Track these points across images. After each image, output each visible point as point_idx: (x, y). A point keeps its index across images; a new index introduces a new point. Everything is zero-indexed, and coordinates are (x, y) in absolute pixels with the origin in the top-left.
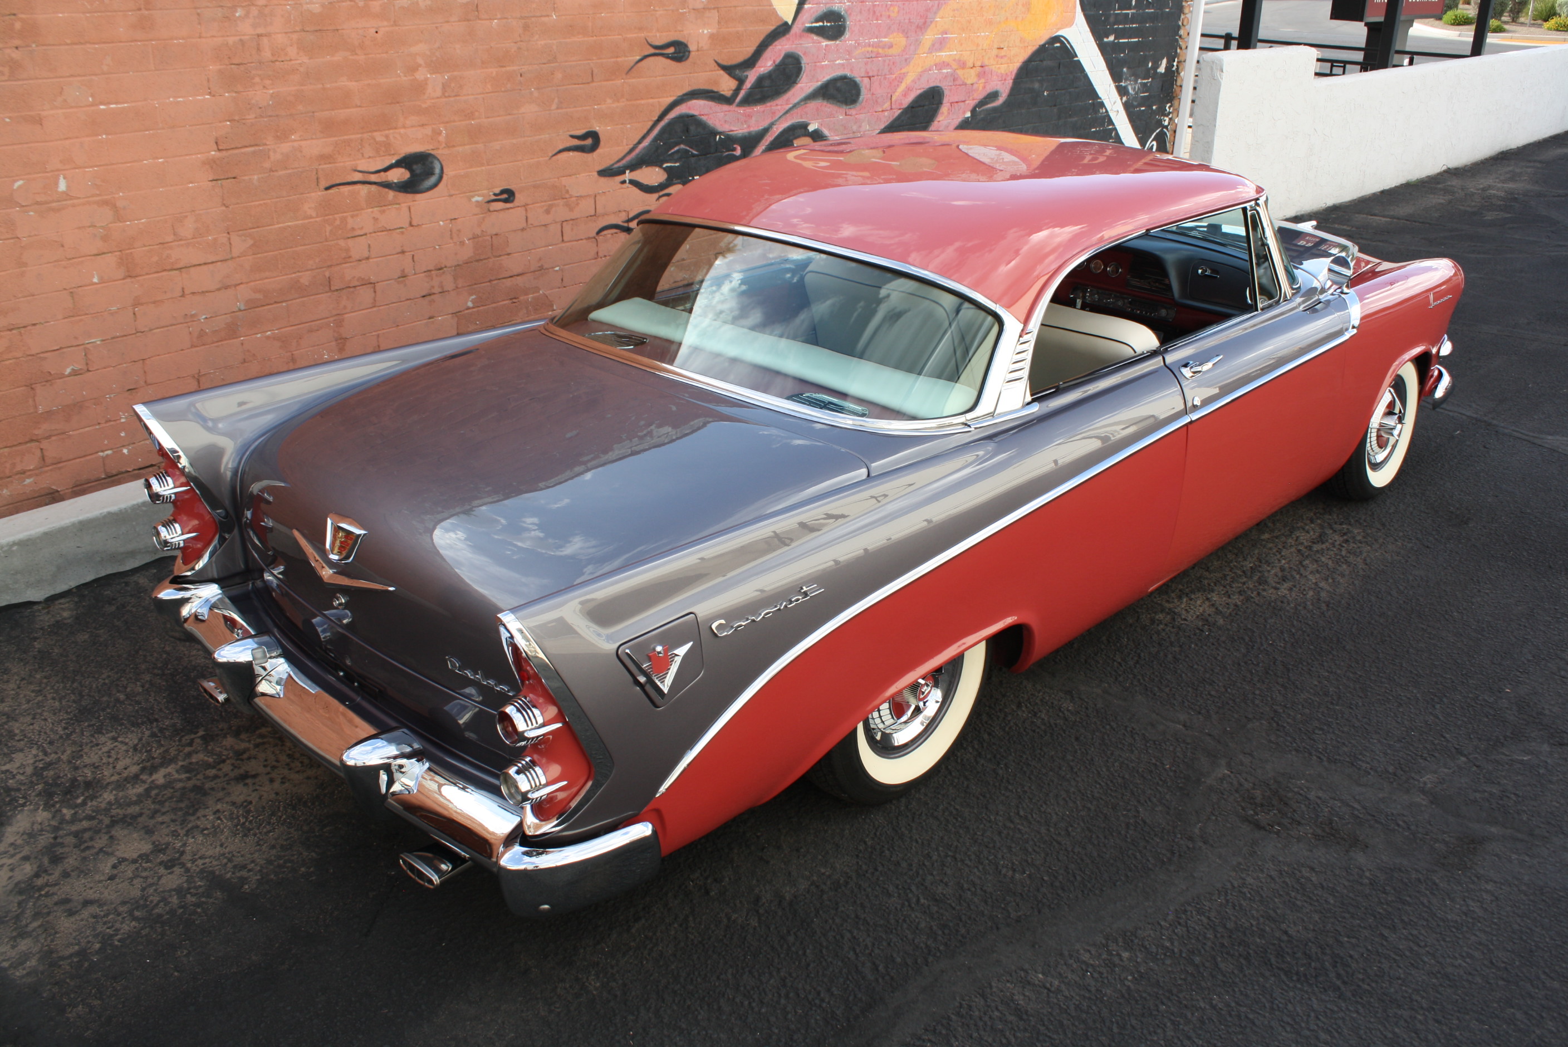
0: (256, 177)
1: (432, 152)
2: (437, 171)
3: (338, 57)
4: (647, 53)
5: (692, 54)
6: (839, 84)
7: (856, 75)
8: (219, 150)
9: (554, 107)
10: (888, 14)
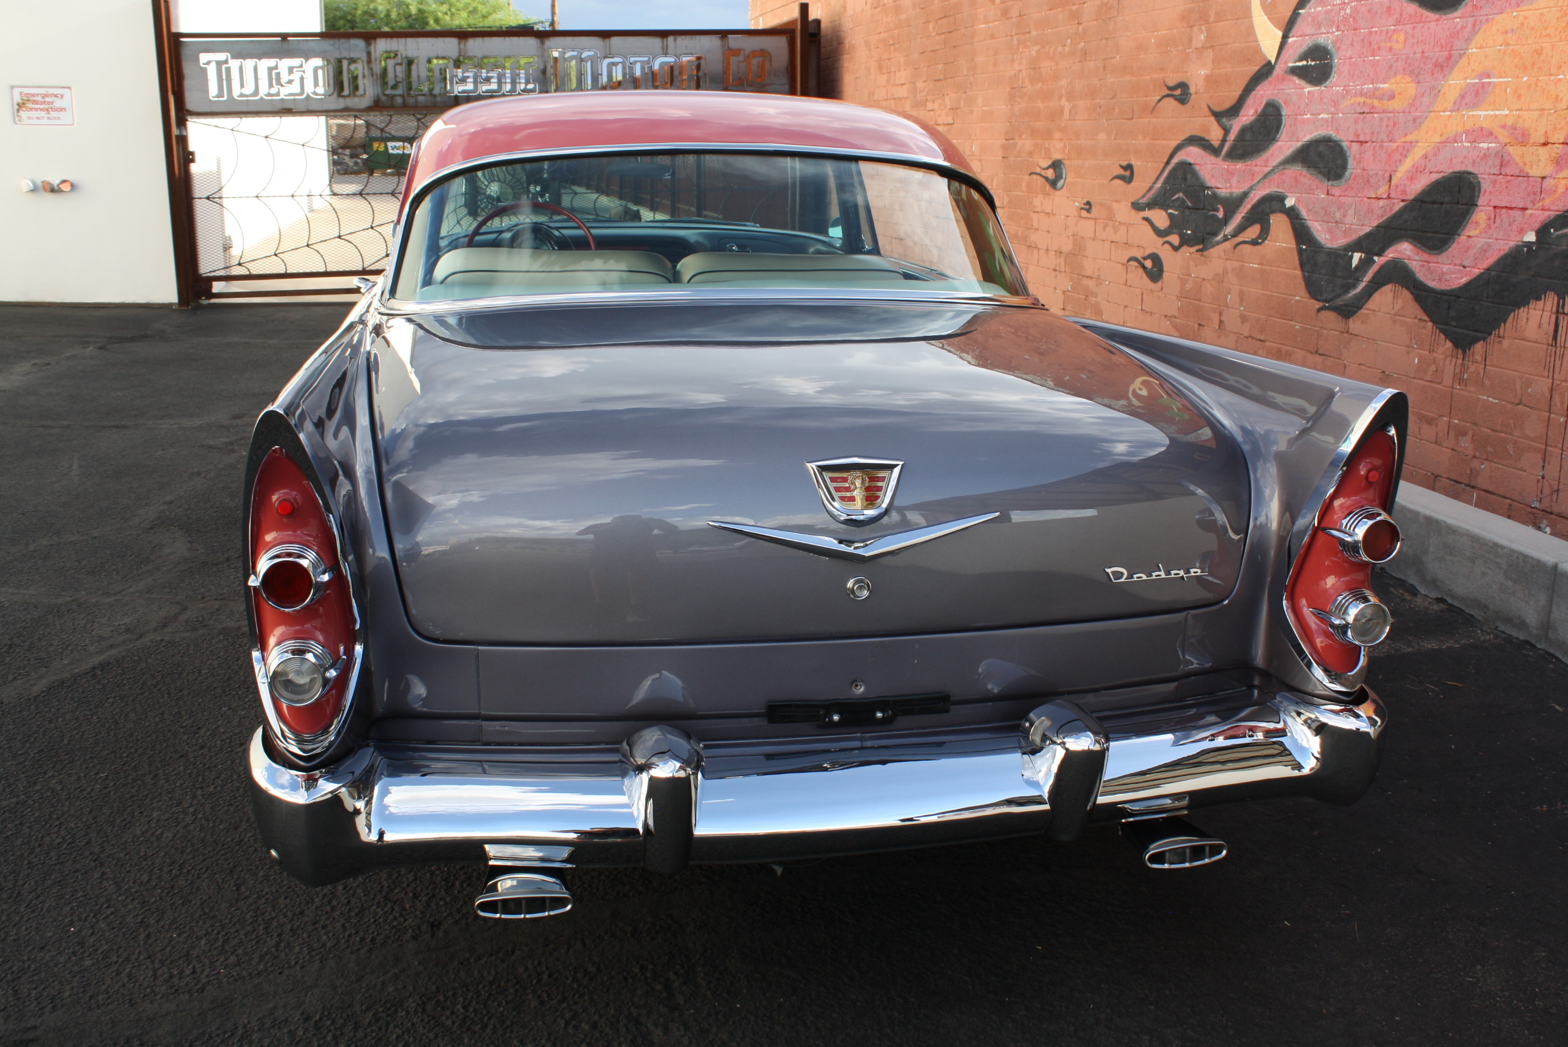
1: (1062, 161)
4: (1164, 94)
5: (1193, 96)
6: (1321, 148)
7: (1342, 138)
9: (1113, 137)
10: (1389, 45)
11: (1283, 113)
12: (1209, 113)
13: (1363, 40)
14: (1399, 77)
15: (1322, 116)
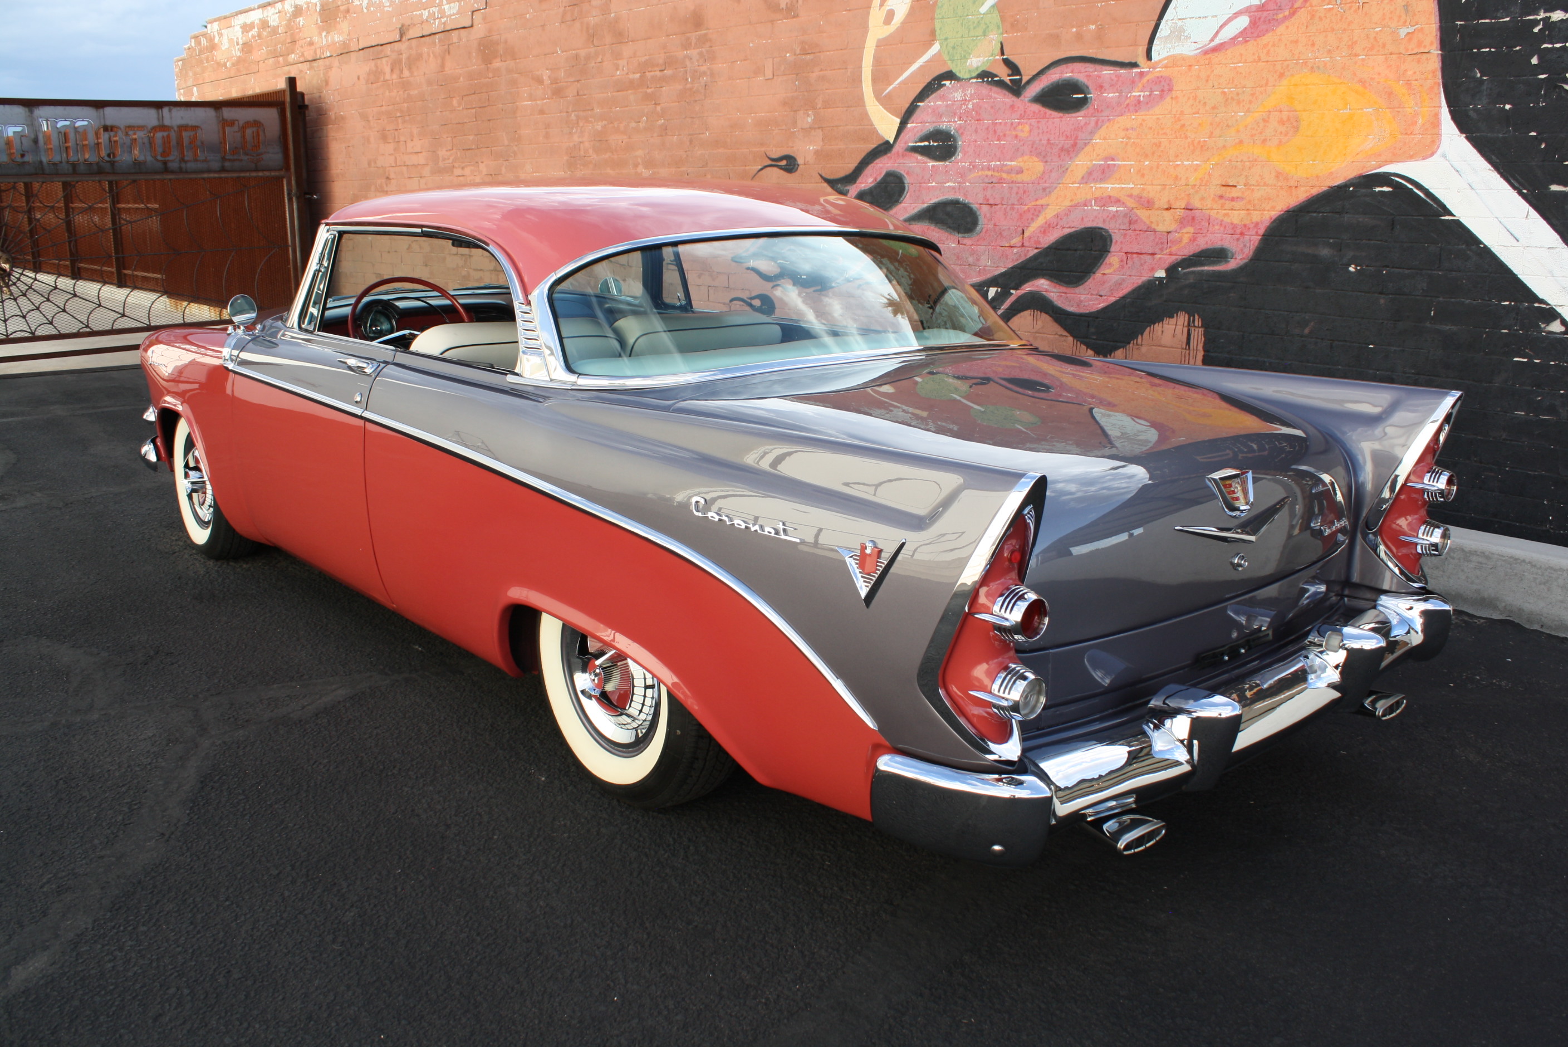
4: (766, 164)
5: (801, 167)
6: (949, 209)
7: (971, 201)
10: (1014, 133)
11: (906, 182)
12: (821, 180)
13: (987, 129)
14: (1026, 158)
15: (947, 185)
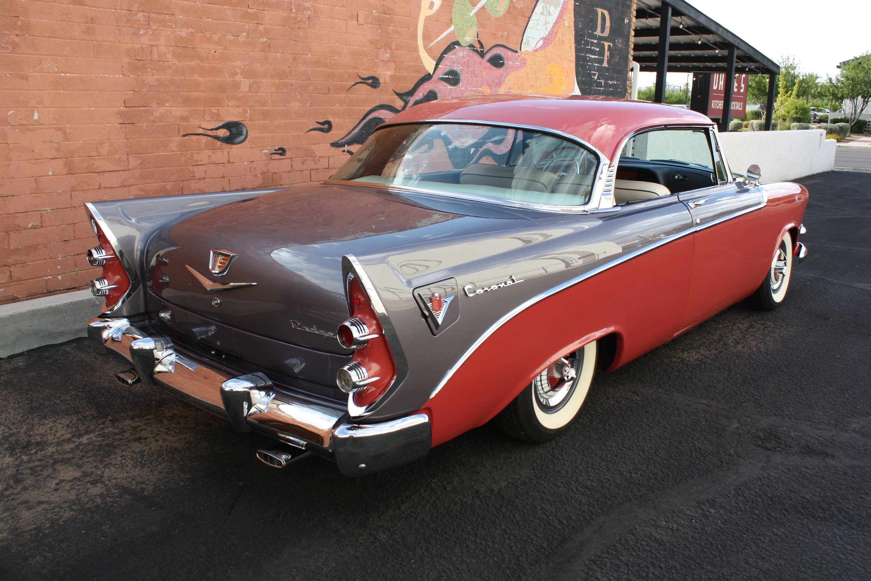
0: (145, 124)
1: (241, 122)
2: (244, 133)
3: (194, 63)
4: (358, 81)
5: (381, 85)
8: (126, 107)
9: (308, 105)
10: (481, 75)
11: (438, 96)
12: (394, 94)
13: (471, 72)
14: (485, 87)
